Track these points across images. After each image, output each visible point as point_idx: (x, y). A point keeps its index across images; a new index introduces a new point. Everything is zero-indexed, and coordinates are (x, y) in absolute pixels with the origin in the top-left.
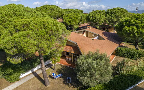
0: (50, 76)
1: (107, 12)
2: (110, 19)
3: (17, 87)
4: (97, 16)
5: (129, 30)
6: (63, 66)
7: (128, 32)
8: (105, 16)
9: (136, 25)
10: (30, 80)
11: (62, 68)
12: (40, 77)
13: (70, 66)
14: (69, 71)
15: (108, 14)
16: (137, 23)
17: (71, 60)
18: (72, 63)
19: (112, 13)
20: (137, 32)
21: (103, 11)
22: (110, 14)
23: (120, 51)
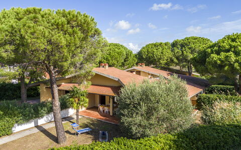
0: (68, 132)
1: (174, 45)
2: (181, 56)
3: (6, 144)
4: (155, 51)
5: (220, 59)
6: (92, 120)
7: (219, 62)
8: (170, 52)
9: (233, 49)
10: (30, 135)
11: (91, 122)
12: (48, 132)
13: (106, 120)
14: (103, 126)
15: (175, 48)
16: (234, 47)
17: (109, 112)
18: (111, 116)
19: (182, 46)
20: (237, 61)
21: (166, 44)
22: (180, 47)
23: (205, 99)
